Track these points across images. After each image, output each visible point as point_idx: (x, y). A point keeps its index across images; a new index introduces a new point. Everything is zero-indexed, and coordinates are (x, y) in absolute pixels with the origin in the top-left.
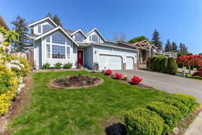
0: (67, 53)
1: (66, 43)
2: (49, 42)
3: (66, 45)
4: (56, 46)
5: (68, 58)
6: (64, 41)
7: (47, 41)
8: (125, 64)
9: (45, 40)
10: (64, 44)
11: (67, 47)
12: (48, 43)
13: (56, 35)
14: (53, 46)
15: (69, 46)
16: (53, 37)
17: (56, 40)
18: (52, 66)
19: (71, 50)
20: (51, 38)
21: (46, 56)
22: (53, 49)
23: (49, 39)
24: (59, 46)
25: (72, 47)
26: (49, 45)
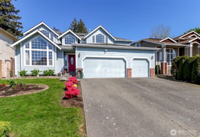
0: (49, 58)
1: (48, 48)
2: (29, 48)
3: (48, 50)
4: (36, 52)
5: (50, 64)
6: (46, 46)
7: (26, 47)
8: (130, 69)
9: (25, 46)
10: (46, 48)
11: (49, 52)
12: (27, 49)
13: (36, 40)
14: (33, 52)
15: (51, 50)
16: (32, 42)
17: (36, 45)
18: (29, 73)
19: (54, 54)
20: (30, 43)
21: (25, 63)
22: (33, 55)
23: (29, 45)
24: (39, 52)
25: (54, 51)
26: (29, 51)
